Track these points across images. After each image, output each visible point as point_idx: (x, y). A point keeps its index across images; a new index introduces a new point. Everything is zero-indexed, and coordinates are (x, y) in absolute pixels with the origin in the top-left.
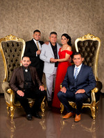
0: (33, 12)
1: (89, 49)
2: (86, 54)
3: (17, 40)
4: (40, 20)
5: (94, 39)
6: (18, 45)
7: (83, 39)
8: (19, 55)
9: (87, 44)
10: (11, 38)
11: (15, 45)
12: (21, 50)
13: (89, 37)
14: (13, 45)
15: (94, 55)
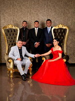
0: (24, 8)
1: (61, 34)
2: (59, 37)
3: (14, 28)
4: (28, 14)
5: (64, 28)
6: (15, 31)
7: (57, 28)
8: (15, 38)
9: (59, 31)
10: (10, 27)
11: (13, 31)
12: (16, 35)
13: (61, 26)
14: (12, 31)
15: (64, 38)
